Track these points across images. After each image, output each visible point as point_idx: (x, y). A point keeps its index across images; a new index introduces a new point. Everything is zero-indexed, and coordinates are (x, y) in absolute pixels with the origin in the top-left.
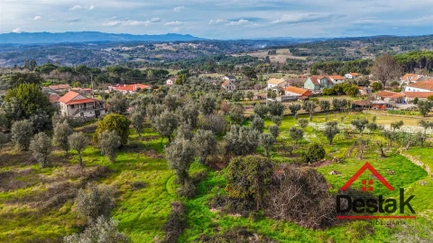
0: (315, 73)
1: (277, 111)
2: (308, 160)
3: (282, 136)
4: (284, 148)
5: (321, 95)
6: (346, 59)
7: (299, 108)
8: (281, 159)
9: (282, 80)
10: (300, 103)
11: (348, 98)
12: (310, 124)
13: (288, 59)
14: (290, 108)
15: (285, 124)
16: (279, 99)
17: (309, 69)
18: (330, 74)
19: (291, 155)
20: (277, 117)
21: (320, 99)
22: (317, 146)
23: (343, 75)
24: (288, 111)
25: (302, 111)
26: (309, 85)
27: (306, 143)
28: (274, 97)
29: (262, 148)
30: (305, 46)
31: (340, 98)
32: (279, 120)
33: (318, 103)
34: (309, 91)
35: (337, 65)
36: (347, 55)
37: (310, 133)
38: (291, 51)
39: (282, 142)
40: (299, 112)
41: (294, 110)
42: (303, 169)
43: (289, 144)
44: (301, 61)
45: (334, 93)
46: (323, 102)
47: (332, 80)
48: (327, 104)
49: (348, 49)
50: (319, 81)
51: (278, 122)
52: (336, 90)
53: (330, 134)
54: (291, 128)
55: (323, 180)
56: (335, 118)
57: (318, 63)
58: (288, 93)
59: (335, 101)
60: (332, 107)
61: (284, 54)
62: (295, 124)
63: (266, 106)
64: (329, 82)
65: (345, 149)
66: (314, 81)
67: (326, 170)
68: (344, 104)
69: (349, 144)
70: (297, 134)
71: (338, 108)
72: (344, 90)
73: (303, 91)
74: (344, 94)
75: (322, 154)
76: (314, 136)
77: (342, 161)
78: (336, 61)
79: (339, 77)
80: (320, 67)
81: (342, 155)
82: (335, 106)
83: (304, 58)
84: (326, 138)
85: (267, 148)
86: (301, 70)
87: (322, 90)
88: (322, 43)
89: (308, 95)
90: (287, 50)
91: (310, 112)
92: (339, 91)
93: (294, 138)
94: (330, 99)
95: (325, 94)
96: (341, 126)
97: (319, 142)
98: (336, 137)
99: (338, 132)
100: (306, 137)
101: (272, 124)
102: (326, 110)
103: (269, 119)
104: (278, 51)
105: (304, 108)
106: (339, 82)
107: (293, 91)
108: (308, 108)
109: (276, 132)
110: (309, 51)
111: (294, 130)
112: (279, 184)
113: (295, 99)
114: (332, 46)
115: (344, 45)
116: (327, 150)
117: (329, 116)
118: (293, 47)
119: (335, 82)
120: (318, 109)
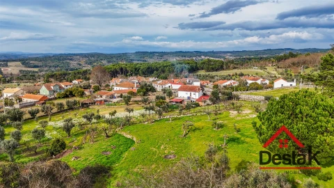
0: (48, 81)
1: (17, 117)
2: (52, 154)
3: (25, 139)
4: (28, 149)
5: (55, 99)
6: (72, 70)
7: (38, 111)
8: (26, 160)
9: (17, 89)
10: (39, 107)
11: (77, 99)
12: (50, 123)
13: (20, 71)
14: (30, 113)
15: (26, 128)
16: (17, 106)
17: (42, 78)
18: (61, 81)
19: (36, 154)
20: (18, 122)
21: (56, 102)
22: (58, 141)
23: (71, 82)
24: (28, 116)
25: (41, 114)
26: (44, 91)
27: (49, 140)
28: (12, 104)
29: (5, 154)
30: (36, 59)
31: (71, 100)
32: (19, 125)
33: (54, 105)
34: (45, 97)
35: (65, 74)
36: (72, 67)
37: (50, 131)
38: (23, 64)
39: (25, 144)
40: (38, 115)
41: (33, 114)
42: (49, 163)
43: (32, 144)
44: (34, 72)
45: (66, 96)
46: (58, 104)
47: (63, 86)
48: (61, 105)
49: (71, 62)
50: (52, 87)
51: (18, 127)
52: (68, 93)
53: (68, 129)
54: (33, 130)
55: (67, 167)
56: (70, 115)
57: (49, 73)
58: (25, 100)
59: (68, 102)
60: (66, 107)
61: (16, 66)
62: (36, 126)
63: (5, 114)
64: (61, 88)
65: (81, 138)
66: (48, 88)
67: (69, 158)
68: (75, 103)
69: (83, 133)
70: (39, 134)
71: (71, 108)
72: (74, 93)
73: (39, 97)
74: (74, 96)
75: (63, 146)
76: (55, 133)
77: (80, 148)
78: (64, 71)
79: (68, 83)
80: (52, 76)
81: (79, 143)
82: (68, 106)
83: (36, 70)
84: (65, 132)
85: (10, 153)
86: (35, 80)
87: (56, 95)
88: (50, 57)
89: (45, 100)
90: (19, 63)
91: (48, 114)
92: (69, 94)
93: (37, 138)
94: (64, 101)
95: (59, 98)
96: (75, 121)
97: (59, 136)
98: (73, 130)
99: (74, 126)
100: (48, 135)
101: (13, 130)
102: (61, 110)
103: (9, 126)
104: (9, 64)
105: (43, 111)
106: (69, 87)
107: (30, 98)
108: (46, 111)
109: (18, 136)
110: (40, 64)
111: (36, 131)
112: (28, 183)
113: (33, 105)
114: (59, 60)
115: (68, 59)
116: (67, 142)
117: (64, 114)
118: (24, 60)
119: (66, 88)
120: (55, 110)
